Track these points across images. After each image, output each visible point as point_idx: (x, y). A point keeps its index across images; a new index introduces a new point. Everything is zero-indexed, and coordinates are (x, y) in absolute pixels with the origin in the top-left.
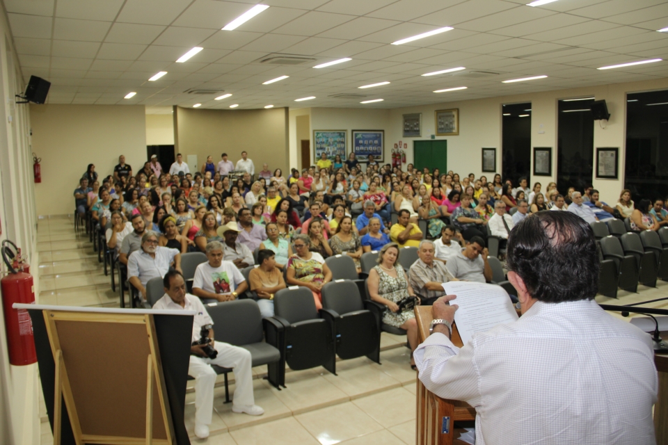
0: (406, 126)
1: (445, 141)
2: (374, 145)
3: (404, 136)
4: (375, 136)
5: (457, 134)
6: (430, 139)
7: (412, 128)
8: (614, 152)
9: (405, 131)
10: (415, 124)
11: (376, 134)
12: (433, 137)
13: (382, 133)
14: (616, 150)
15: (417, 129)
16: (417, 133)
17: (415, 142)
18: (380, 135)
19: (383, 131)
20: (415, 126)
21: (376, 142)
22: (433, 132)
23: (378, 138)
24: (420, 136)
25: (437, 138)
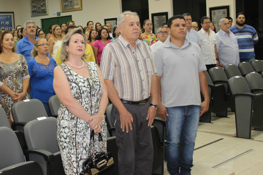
0: (34, 7)
1: (71, 16)
2: (6, 26)
3: (32, 16)
4: (6, 17)
5: (81, 9)
6: (56, 16)
7: (39, 8)
8: (226, 10)
9: (33, 12)
10: (42, 4)
11: (7, 16)
12: (59, 14)
13: (12, 14)
14: (227, 8)
15: (44, 8)
16: (44, 12)
17: (42, 20)
18: (11, 16)
19: (13, 13)
20: (42, 6)
21: (7, 23)
22: (59, 10)
23: (9, 19)
24: (47, 15)
25: (63, 15)
